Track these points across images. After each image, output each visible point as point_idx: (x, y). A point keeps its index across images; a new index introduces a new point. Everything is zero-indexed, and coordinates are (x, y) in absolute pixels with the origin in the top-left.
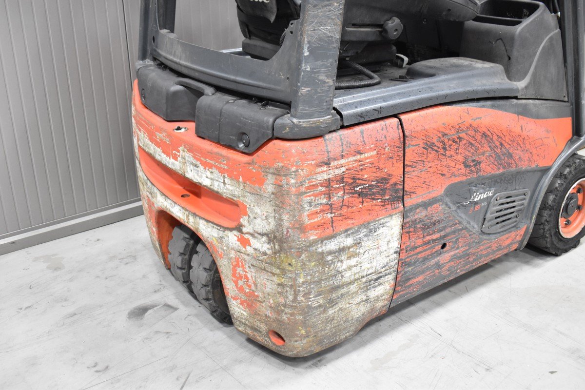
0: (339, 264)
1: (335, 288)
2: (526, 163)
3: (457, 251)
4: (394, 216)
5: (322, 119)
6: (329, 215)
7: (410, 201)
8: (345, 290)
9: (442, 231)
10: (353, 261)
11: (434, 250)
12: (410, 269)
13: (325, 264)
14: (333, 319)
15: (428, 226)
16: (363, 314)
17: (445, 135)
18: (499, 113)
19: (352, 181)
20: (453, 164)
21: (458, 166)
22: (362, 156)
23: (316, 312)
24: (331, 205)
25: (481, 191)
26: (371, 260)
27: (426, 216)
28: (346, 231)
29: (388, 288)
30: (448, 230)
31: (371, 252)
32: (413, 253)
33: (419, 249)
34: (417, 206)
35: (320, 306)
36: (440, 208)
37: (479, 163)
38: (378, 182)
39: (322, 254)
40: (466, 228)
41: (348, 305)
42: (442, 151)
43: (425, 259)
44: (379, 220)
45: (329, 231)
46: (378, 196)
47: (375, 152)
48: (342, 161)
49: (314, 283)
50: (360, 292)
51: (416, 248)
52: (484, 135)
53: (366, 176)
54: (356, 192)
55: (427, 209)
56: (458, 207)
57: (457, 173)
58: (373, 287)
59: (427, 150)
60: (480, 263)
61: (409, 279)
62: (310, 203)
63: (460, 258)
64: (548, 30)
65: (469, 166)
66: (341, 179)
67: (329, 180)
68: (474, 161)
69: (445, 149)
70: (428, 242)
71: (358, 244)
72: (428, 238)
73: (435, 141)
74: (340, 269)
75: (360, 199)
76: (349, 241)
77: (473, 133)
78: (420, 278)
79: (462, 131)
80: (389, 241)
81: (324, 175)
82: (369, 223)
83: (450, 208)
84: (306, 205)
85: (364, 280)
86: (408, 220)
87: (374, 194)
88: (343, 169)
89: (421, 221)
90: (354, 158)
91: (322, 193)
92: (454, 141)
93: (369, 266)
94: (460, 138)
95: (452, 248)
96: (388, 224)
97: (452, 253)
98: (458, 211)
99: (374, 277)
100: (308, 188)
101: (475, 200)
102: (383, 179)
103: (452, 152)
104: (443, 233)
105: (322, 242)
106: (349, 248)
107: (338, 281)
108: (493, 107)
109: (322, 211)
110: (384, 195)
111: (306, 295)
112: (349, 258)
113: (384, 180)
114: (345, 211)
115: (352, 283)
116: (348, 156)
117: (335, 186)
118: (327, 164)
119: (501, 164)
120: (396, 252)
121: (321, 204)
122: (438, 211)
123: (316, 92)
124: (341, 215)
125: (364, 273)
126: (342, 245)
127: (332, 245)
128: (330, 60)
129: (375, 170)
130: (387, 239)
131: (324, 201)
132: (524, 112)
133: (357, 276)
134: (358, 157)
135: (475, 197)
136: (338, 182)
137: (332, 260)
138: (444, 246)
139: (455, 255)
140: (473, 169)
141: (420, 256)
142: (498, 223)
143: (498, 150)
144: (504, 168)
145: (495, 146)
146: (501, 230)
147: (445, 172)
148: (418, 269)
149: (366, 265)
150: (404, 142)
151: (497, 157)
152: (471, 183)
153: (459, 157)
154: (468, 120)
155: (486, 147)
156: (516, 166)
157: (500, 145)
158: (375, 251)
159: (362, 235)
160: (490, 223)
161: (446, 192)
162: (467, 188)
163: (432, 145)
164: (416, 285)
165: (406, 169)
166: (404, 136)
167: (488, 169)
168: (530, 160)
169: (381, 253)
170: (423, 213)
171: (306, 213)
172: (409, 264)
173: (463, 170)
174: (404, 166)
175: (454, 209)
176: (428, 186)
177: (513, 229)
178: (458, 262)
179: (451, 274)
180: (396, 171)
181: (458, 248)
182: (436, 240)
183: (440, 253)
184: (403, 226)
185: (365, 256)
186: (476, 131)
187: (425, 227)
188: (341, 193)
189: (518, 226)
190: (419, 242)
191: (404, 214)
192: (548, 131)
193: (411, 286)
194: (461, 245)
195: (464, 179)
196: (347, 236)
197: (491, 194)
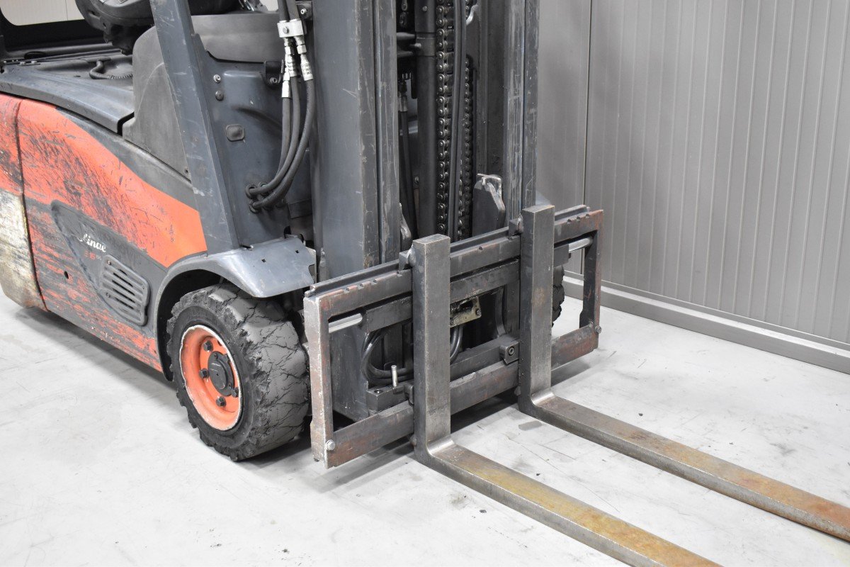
2: (131, 235)
3: (80, 296)
4: (16, 197)
7: (27, 193)
8: (2, 246)
10: (0, 220)
11: (59, 271)
12: (44, 273)
15: (48, 237)
17: (44, 137)
20: (56, 177)
21: (59, 182)
25: (93, 237)
26: (11, 231)
27: (42, 220)
29: (30, 276)
30: (65, 257)
32: (41, 255)
33: (45, 257)
34: (34, 203)
36: (52, 222)
37: (80, 195)
38: (4, 153)
40: (80, 271)
42: (44, 155)
43: (53, 274)
44: (7, 192)
46: (5, 167)
50: (11, 258)
51: (43, 252)
52: (77, 160)
55: (40, 213)
56: (73, 238)
57: (60, 190)
59: (34, 145)
61: (48, 287)
63: (86, 308)
65: (70, 191)
68: (73, 187)
69: (46, 153)
70: (51, 256)
72: (49, 249)
73: (37, 137)
77: (68, 152)
78: (56, 295)
79: (58, 142)
83: (60, 229)
85: (11, 247)
86: (29, 212)
87: (3, 163)
92: (52, 150)
93: (10, 236)
94: (57, 150)
95: (74, 285)
96: (14, 202)
97: (76, 293)
98: (72, 242)
99: (17, 253)
101: (88, 243)
102: (6, 152)
103: (53, 162)
104: (61, 257)
108: (92, 132)
110: (9, 169)
113: (7, 155)
119: (101, 214)
120: (26, 240)
122: (50, 223)
125: (10, 241)
130: (16, 217)
132: (126, 159)
133: (6, 239)
135: (88, 239)
138: (66, 275)
140: (75, 197)
141: (48, 265)
142: (118, 300)
143: (95, 191)
144: (105, 221)
145: (91, 184)
146: (123, 314)
147: (50, 181)
148: (51, 280)
149: (9, 233)
150: (16, 125)
151: (96, 200)
152: (78, 215)
153: (59, 172)
154: (62, 132)
155: (82, 178)
156: (119, 230)
157: (96, 186)
158: (11, 223)
159: (0, 198)
160: (106, 289)
161: (56, 208)
162: (76, 220)
163: (36, 142)
164: (58, 304)
165: (22, 156)
166: (17, 119)
167: (90, 211)
168: (134, 235)
169: (15, 229)
170: (39, 215)
172: (42, 268)
173: (65, 192)
174: (19, 151)
175: (65, 234)
176: (40, 188)
177: (138, 327)
178: (87, 313)
179: (88, 324)
180: (14, 152)
181: (80, 291)
182: (57, 259)
183: (66, 282)
184: (26, 215)
185: (6, 222)
186: (70, 150)
187: (43, 233)
189: (144, 329)
190: (43, 247)
191: (24, 203)
192: (162, 210)
193: (52, 297)
194: (82, 290)
195: (68, 203)
197: (102, 249)
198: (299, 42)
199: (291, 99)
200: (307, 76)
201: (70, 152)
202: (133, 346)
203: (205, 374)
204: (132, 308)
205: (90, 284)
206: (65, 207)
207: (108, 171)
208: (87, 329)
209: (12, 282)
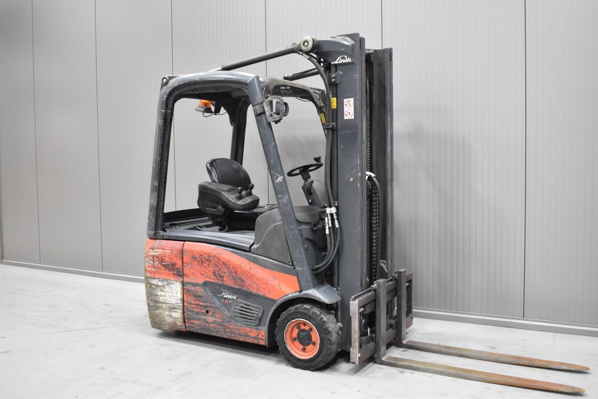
0: (157, 292)
1: (157, 302)
2: (255, 290)
4: (177, 282)
5: (151, 232)
6: (154, 270)
7: (186, 280)
8: (161, 305)
9: (204, 302)
10: (163, 294)
11: (202, 311)
13: (152, 288)
15: (197, 297)
17: (201, 255)
18: (236, 256)
19: (161, 259)
20: (208, 271)
21: (210, 273)
22: (165, 251)
24: (154, 266)
25: (228, 293)
26: (170, 297)
27: (195, 290)
28: (159, 278)
29: (180, 316)
30: (208, 304)
31: (169, 294)
32: (190, 305)
33: (193, 306)
34: (190, 283)
36: (202, 290)
37: (223, 277)
38: (171, 264)
39: (151, 283)
40: (218, 309)
41: (163, 313)
42: (201, 263)
43: (197, 313)
44: (171, 281)
45: (153, 276)
48: (158, 250)
50: (167, 310)
51: (192, 304)
52: (224, 263)
53: (166, 260)
54: (162, 264)
56: (214, 296)
57: (210, 276)
58: (173, 311)
59: (193, 259)
61: (191, 319)
62: (148, 262)
63: (219, 325)
65: (217, 276)
66: (158, 257)
67: (153, 256)
68: (219, 274)
69: (202, 262)
70: (198, 305)
72: (197, 302)
73: (197, 256)
75: (164, 268)
76: (160, 284)
77: (217, 261)
78: (197, 322)
80: (177, 293)
81: (151, 253)
82: (167, 280)
83: (207, 292)
85: (168, 305)
86: (186, 288)
87: (169, 268)
88: (158, 254)
89: (192, 291)
91: (151, 260)
92: (207, 260)
94: (210, 260)
95: (212, 316)
96: (175, 284)
97: (213, 319)
99: (173, 307)
100: (147, 256)
101: (225, 296)
102: (173, 264)
103: (206, 265)
104: (205, 304)
105: (150, 278)
106: (160, 286)
107: (157, 298)
108: (232, 252)
109: (151, 267)
110: (174, 271)
112: (161, 291)
113: (174, 265)
114: (159, 270)
115: (163, 303)
116: (160, 249)
117: (155, 259)
118: (153, 249)
119: (237, 283)
120: (181, 300)
122: (200, 291)
124: (157, 271)
125: (168, 302)
126: (157, 284)
127: (154, 282)
129: (170, 258)
130: (176, 291)
131: (152, 263)
132: (255, 261)
133: (165, 301)
134: (163, 251)
137: (154, 288)
138: (207, 312)
140: (219, 278)
141: (194, 309)
142: (241, 317)
143: (234, 275)
144: (239, 286)
145: (232, 272)
146: (245, 323)
147: (203, 273)
148: (195, 316)
149: (168, 298)
150: (182, 252)
151: (234, 278)
152: (220, 286)
153: (210, 269)
154: (214, 253)
155: (225, 270)
156: (248, 288)
157: (235, 272)
158: (171, 294)
159: (165, 283)
160: (235, 314)
161: (205, 284)
162: (218, 287)
163: (196, 258)
164: (196, 325)
165: (184, 264)
166: (183, 249)
167: (229, 283)
168: (258, 289)
169: (174, 296)
170: (193, 288)
171: (147, 265)
172: (190, 311)
173: (213, 277)
174: (183, 262)
175: (210, 294)
176: (195, 277)
177: (254, 327)
178: (219, 327)
179: (217, 332)
180: (179, 263)
181: (216, 318)
182: (202, 306)
183: (206, 315)
184: (183, 289)
185: (167, 294)
186: (219, 259)
187: (194, 296)
188: (157, 263)
189: (258, 327)
190: (193, 302)
191: (183, 284)
192: (274, 278)
193: (193, 324)
194: (217, 317)
195: (214, 281)
196: (159, 281)
197: (234, 298)
198: (335, 215)
199: (330, 234)
200: (337, 226)
201: (219, 260)
202: (248, 336)
203: (295, 339)
204: (251, 320)
205: (225, 313)
206: (212, 283)
207: (243, 266)
208: (215, 334)
209: (164, 320)
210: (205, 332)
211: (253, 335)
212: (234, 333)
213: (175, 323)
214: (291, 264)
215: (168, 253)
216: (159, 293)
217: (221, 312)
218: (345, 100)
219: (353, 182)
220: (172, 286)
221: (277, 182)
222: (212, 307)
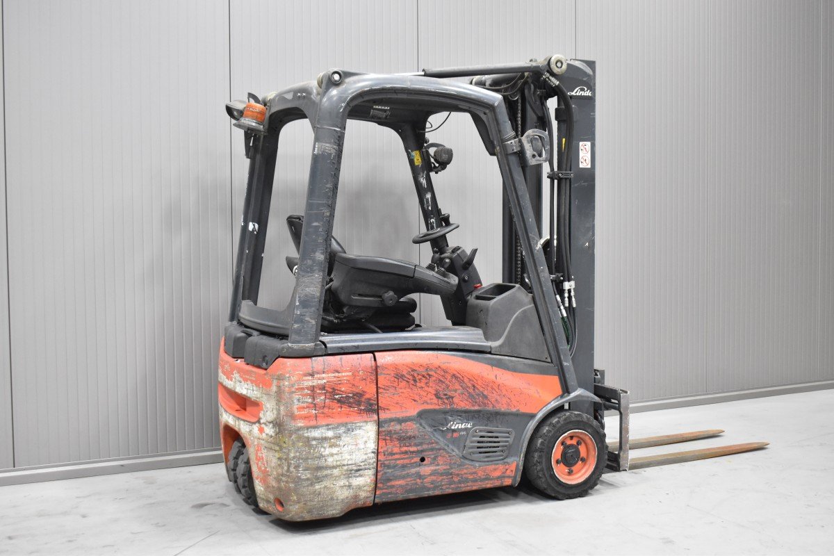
0: (322, 449)
1: (319, 468)
2: (505, 406)
3: (438, 467)
4: (369, 423)
5: (307, 345)
6: (314, 412)
7: (383, 415)
8: (329, 472)
9: (418, 445)
10: (335, 450)
11: (413, 461)
12: (390, 471)
13: (310, 446)
14: (319, 494)
15: (404, 439)
16: (347, 497)
17: (413, 370)
18: (471, 362)
19: (331, 390)
20: (425, 394)
21: (429, 395)
22: (340, 374)
23: (305, 483)
24: (315, 405)
25: (458, 421)
26: (351, 453)
27: (401, 430)
28: (328, 425)
29: (369, 481)
30: (425, 447)
31: (350, 447)
32: (390, 458)
33: (397, 456)
34: (391, 420)
35: (308, 479)
36: (415, 426)
37: (452, 398)
38: (354, 395)
39: (308, 438)
40: (444, 449)
41: (332, 485)
42: (412, 382)
43: (404, 466)
44: (355, 423)
45: (313, 423)
46: (354, 405)
47: (350, 374)
48: (324, 375)
49: (302, 459)
50: (342, 477)
51: (394, 454)
52: (454, 375)
53: (343, 389)
54: (335, 399)
55: (401, 424)
56: (435, 430)
57: (429, 401)
58: (355, 477)
59: (398, 379)
60: (467, 486)
61: (390, 480)
62: (299, 400)
63: (442, 474)
64: (520, 304)
65: (442, 398)
66: (323, 387)
67: (313, 387)
68: (446, 395)
69: (415, 381)
70: (406, 452)
71: (338, 437)
72: (404, 449)
73: (404, 373)
74: (323, 454)
75: (339, 405)
76: (330, 434)
77: (443, 373)
78: (401, 482)
79: (431, 370)
80: (366, 442)
81: (309, 382)
82: (346, 424)
83: (424, 428)
84: (295, 401)
85: (346, 468)
86: (383, 429)
87: (350, 403)
88: (325, 381)
89: (396, 433)
90: (333, 375)
91: (307, 395)
92: (423, 376)
93: (349, 457)
94: (429, 375)
95: (431, 463)
96: (364, 428)
97: (433, 468)
98: (435, 433)
99: (355, 468)
100: (297, 389)
101: (453, 428)
102: (357, 393)
103: (423, 385)
104: (419, 448)
105: (307, 429)
106: (330, 439)
107: (322, 463)
108: (463, 357)
109: (307, 407)
110: (360, 405)
111: (297, 467)
112: (331, 446)
113: (360, 395)
114: (326, 410)
115: (334, 467)
116: (328, 372)
117: (318, 391)
118: (312, 375)
119: (476, 402)
120: (373, 452)
121: (307, 402)
122: (412, 428)
123: (303, 327)
124: (323, 413)
125: (345, 463)
126: (324, 435)
127: (316, 433)
128: (313, 309)
129: (351, 386)
130: (364, 439)
131: (310, 400)
132: (499, 365)
133: (338, 463)
134: (337, 374)
135: (452, 425)
136: (320, 389)
137: (316, 445)
138: (423, 460)
139: (435, 470)
140: (446, 401)
141: (398, 462)
142: (480, 453)
143: (471, 391)
144: (479, 406)
145: (467, 387)
146: (486, 459)
147: (417, 399)
148: (398, 473)
149: (346, 456)
150: (376, 369)
151: (470, 395)
152: (445, 412)
153: (430, 389)
154: (436, 362)
155: (457, 386)
156: (494, 406)
157: (472, 386)
158: (354, 447)
159: (342, 430)
160: (471, 450)
161: (422, 415)
162: (442, 416)
163: (402, 376)
164: (399, 489)
165: (380, 391)
166: (377, 367)
167: (462, 404)
168: (509, 405)
169: (359, 449)
170: (398, 427)
171: (295, 407)
172: (388, 467)
173: (435, 400)
174: (377, 388)
175: (429, 429)
176: (401, 407)
177: (502, 462)
178: (441, 478)
179: (435, 488)
180: (370, 390)
181: (438, 465)
182: (413, 452)
183: (420, 465)
184: (379, 433)
185: (346, 447)
186: (445, 371)
187: (401, 439)
188: (323, 397)
189: (505, 460)
190: (396, 450)
191: (379, 424)
192: (529, 384)
193: (393, 487)
194: (441, 463)
195: (437, 407)
196: (328, 429)
197: (469, 426)
198: (572, 291)
200: (574, 305)
201: (447, 372)
202: (489, 479)
203: (558, 463)
204: (496, 452)
205: (454, 454)
206: (434, 411)
207: (485, 374)
208: (431, 493)
209: (332, 499)
210: (412, 496)
211: (497, 474)
212: (467, 480)
213: (356, 497)
214: (550, 361)
215: (347, 376)
216: (327, 451)
217: (448, 453)
218: (581, 143)
219: (589, 247)
220: (358, 432)
221: (537, 248)
222: (432, 450)
